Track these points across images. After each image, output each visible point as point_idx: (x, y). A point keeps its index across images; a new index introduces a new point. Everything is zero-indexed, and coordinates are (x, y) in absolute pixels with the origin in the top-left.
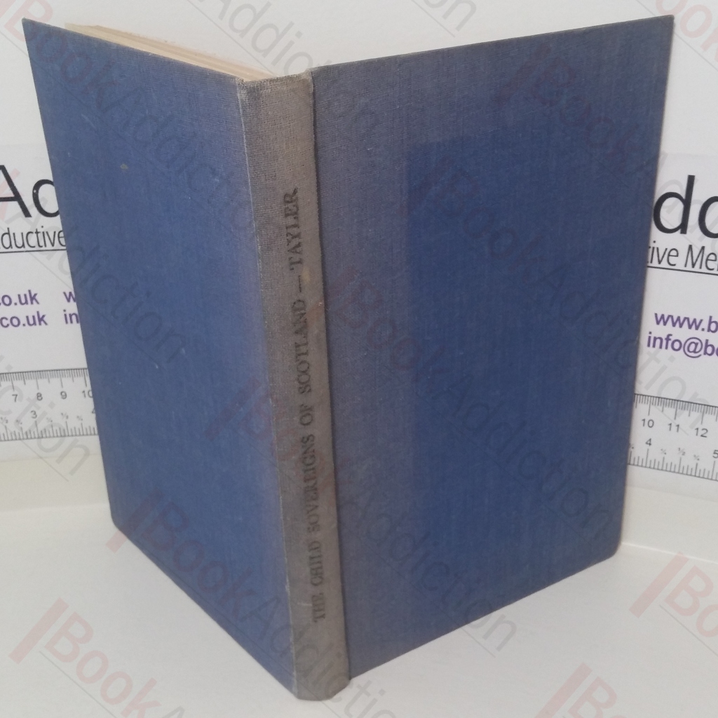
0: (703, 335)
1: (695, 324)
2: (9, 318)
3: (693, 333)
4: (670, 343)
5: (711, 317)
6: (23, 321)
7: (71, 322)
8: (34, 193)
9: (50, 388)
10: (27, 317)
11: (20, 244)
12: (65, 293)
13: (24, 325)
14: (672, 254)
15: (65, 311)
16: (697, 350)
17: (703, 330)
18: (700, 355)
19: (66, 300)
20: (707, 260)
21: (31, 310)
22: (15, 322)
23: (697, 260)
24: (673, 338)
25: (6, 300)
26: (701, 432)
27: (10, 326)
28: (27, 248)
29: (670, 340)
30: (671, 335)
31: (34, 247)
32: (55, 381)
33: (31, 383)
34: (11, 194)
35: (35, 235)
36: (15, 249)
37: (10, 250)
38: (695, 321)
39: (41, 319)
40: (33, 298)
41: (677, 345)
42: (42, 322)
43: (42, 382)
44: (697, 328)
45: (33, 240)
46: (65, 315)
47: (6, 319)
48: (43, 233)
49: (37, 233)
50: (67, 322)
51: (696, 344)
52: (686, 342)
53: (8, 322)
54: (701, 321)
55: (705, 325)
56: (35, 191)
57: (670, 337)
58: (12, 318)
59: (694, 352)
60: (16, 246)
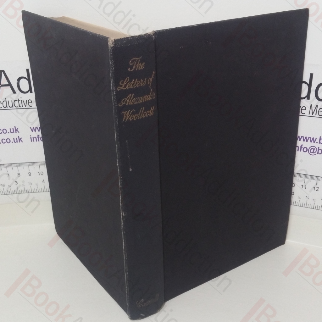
0: (317, 145)
1: (313, 140)
2: (6, 139)
3: (312, 144)
4: (302, 148)
5: (320, 137)
6: (12, 140)
7: (34, 141)
8: (17, 83)
9: (24, 171)
10: (14, 139)
11: (11, 106)
12: (31, 128)
13: (12, 142)
14: (303, 109)
15: (31, 136)
16: (314, 152)
17: (317, 143)
18: (316, 154)
19: (31, 131)
20: (319, 111)
21: (15, 135)
22: (8, 141)
23: (314, 111)
24: (303, 147)
25: (4, 131)
26: (316, 189)
27: (6, 142)
28: (14, 108)
29: (302, 147)
30: (303, 145)
31: (17, 107)
32: (26, 168)
33: (15, 168)
34: (7, 83)
35: (17, 102)
36: (9, 108)
37: (6, 108)
38: (313, 138)
39: (20, 140)
40: (16, 130)
41: (305, 150)
42: (20, 141)
43: (20, 168)
44: (314, 142)
45: (17, 104)
46: (31, 138)
47: (5, 140)
48: (21, 100)
49: (19, 101)
50: (31, 141)
51: (314, 149)
52: (309, 148)
53: (5, 141)
54: (316, 138)
55: (318, 140)
56: (18, 82)
57: (302, 146)
58: (7, 139)
59: (313, 152)
60: (9, 107)
